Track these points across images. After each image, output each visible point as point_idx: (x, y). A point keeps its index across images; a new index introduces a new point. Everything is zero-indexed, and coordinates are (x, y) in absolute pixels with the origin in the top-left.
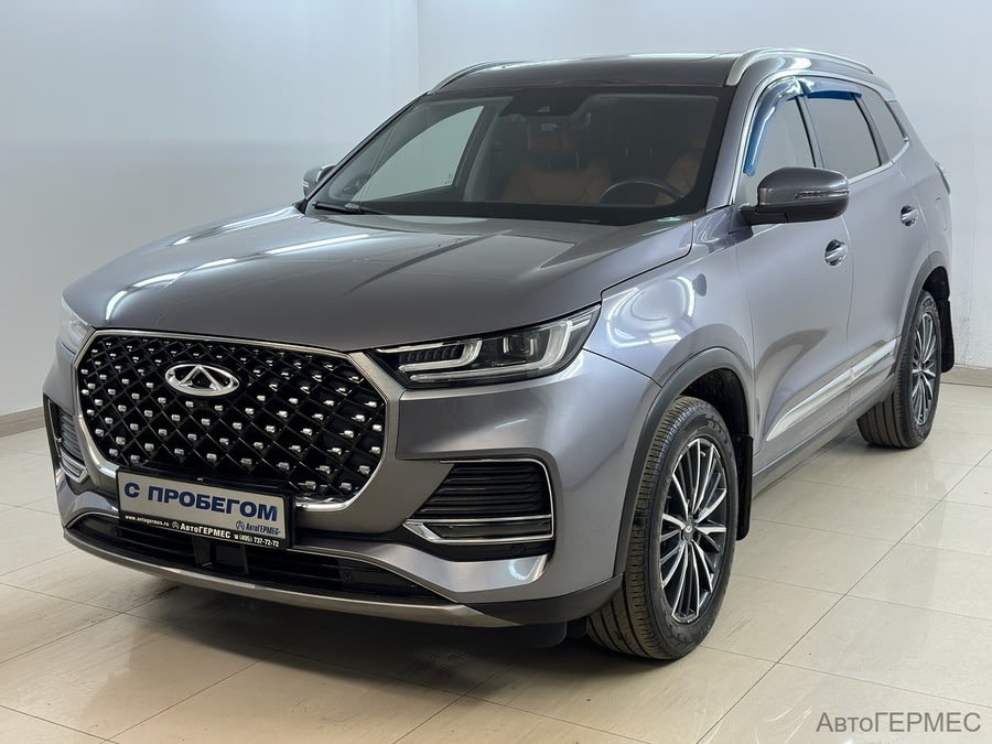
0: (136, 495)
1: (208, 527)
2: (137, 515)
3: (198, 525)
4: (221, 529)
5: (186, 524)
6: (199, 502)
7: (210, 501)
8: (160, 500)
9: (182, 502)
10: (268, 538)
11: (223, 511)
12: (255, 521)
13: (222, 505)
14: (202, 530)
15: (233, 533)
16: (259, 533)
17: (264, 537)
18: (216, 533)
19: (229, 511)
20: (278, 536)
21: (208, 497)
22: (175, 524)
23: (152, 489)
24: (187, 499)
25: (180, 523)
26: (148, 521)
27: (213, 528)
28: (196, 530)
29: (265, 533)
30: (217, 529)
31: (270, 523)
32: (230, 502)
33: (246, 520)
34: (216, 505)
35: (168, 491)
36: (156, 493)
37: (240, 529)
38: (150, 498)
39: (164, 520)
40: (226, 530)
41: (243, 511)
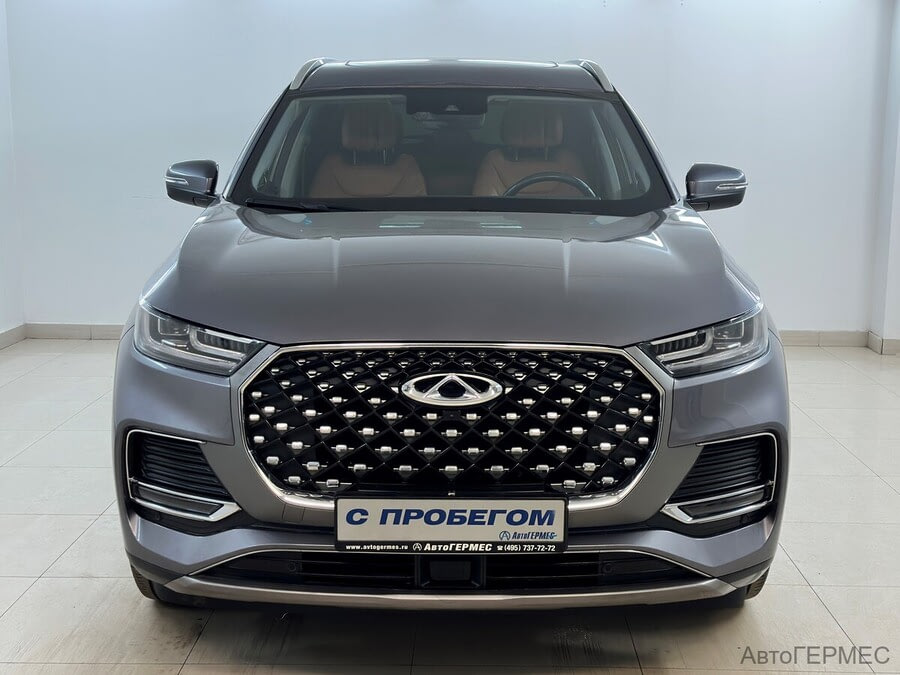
0: (362, 521)
1: (462, 542)
2: (362, 543)
3: (448, 543)
4: (479, 543)
5: (432, 543)
6: (453, 518)
7: (467, 515)
8: (396, 522)
9: (428, 521)
10: (541, 544)
11: (483, 523)
12: (525, 528)
13: (482, 517)
14: (454, 547)
15: (495, 544)
16: (530, 540)
17: (536, 544)
18: (473, 547)
19: (491, 522)
20: (555, 539)
21: (465, 511)
22: (418, 546)
23: (385, 513)
24: (435, 517)
25: (424, 544)
26: (378, 548)
27: (469, 543)
28: (446, 548)
29: (538, 539)
30: (474, 543)
31: (545, 528)
32: (493, 513)
33: (512, 529)
34: (474, 518)
35: (408, 512)
36: (391, 517)
37: (505, 539)
38: (383, 521)
39: (400, 543)
40: (486, 543)
41: (510, 520)
